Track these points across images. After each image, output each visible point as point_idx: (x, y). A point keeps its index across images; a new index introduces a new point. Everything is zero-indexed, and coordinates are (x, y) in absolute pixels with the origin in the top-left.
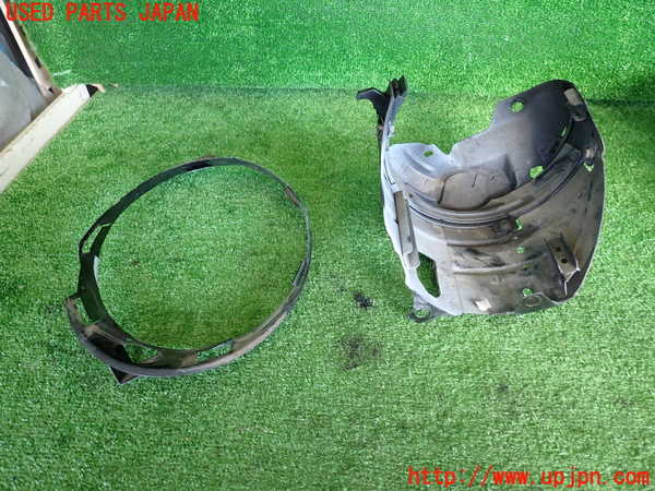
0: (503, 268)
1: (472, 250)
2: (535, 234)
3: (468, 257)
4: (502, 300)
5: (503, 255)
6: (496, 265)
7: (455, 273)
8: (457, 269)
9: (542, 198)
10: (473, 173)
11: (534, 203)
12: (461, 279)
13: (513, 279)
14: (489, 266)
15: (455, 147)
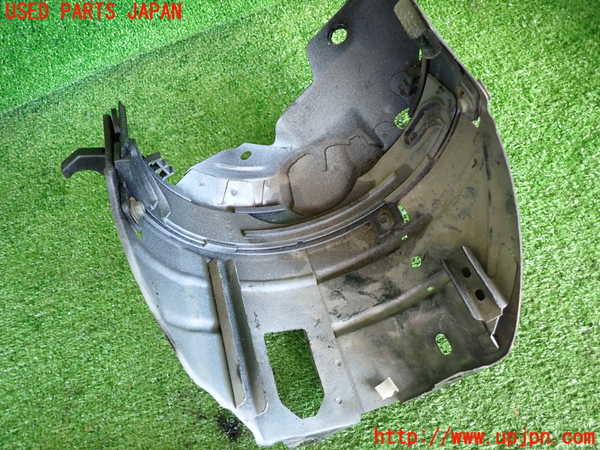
0: (401, 298)
1: (352, 277)
2: (428, 231)
3: (350, 294)
4: (410, 367)
5: (395, 274)
6: (389, 297)
7: (338, 334)
8: (338, 324)
9: (420, 170)
10: (319, 150)
11: (413, 178)
12: (347, 342)
13: (419, 318)
14: (380, 302)
15: (280, 125)
